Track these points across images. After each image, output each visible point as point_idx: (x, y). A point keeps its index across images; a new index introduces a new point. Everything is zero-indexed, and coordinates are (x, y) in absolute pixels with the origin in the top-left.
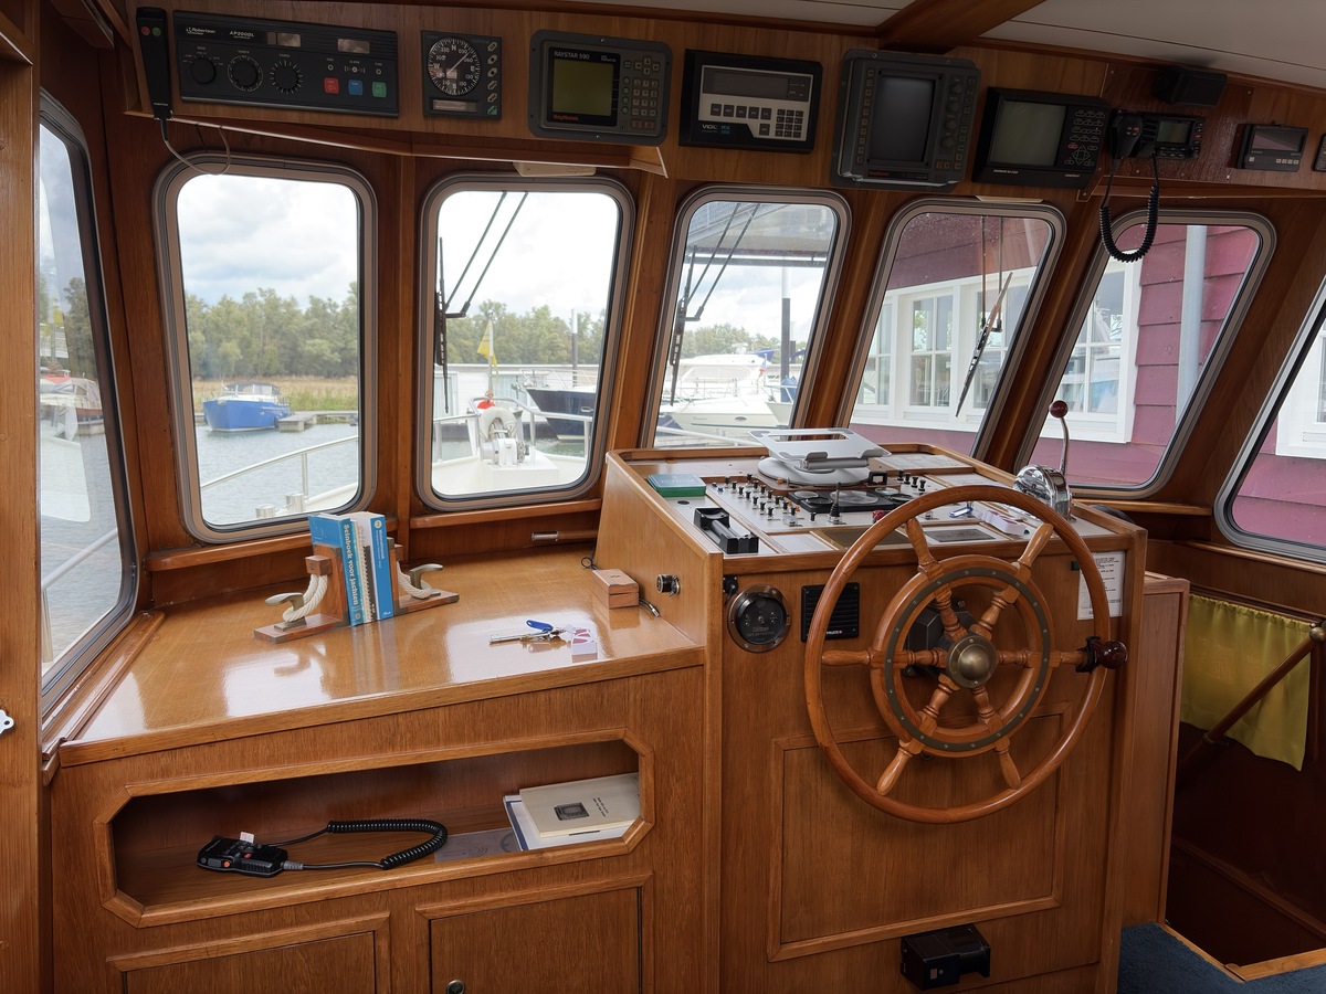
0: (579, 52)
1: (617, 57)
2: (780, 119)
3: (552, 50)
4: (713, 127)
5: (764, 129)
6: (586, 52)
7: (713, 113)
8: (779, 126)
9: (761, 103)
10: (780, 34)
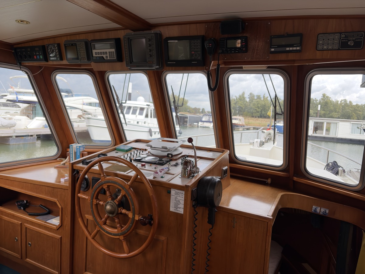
0: (69, 44)
1: (76, 44)
2: (109, 54)
3: (65, 44)
4: (95, 58)
5: (107, 57)
6: (70, 44)
7: (96, 54)
8: (110, 56)
9: (105, 51)
10: (110, 32)
